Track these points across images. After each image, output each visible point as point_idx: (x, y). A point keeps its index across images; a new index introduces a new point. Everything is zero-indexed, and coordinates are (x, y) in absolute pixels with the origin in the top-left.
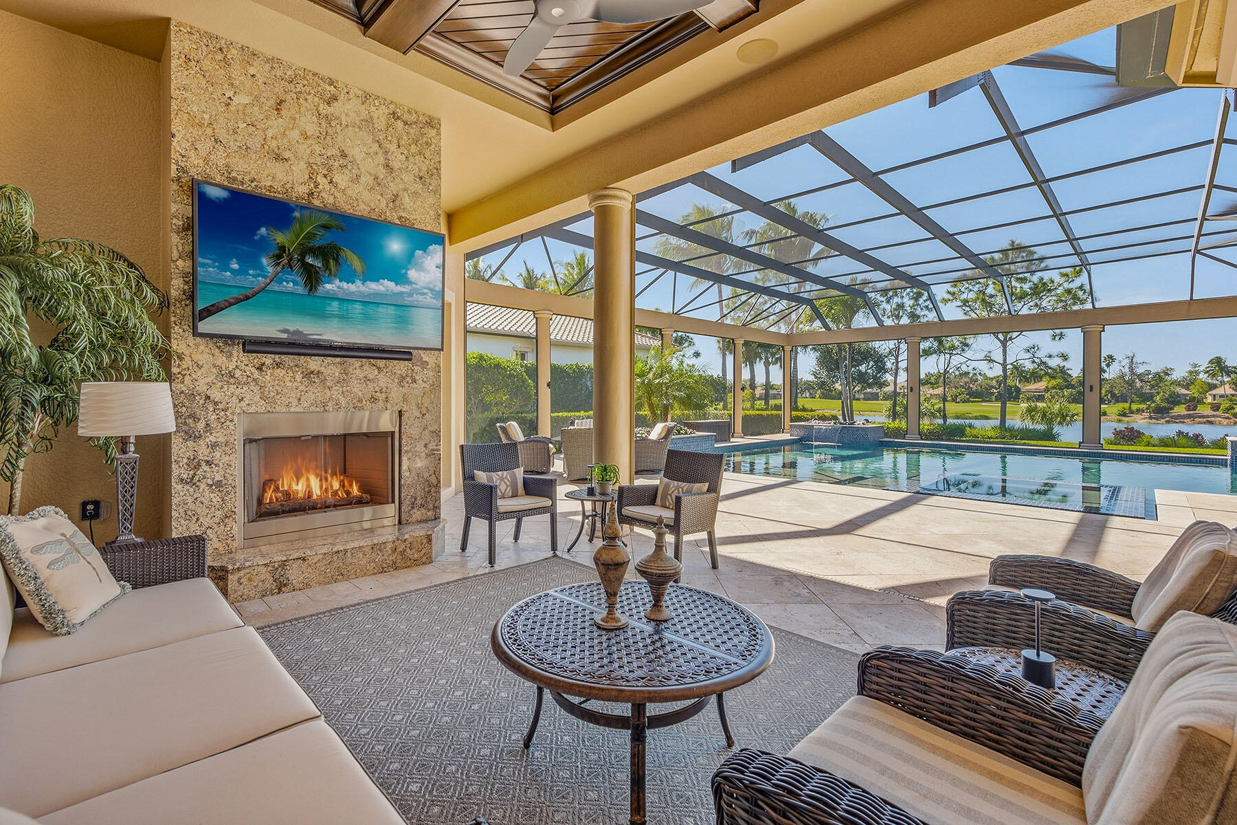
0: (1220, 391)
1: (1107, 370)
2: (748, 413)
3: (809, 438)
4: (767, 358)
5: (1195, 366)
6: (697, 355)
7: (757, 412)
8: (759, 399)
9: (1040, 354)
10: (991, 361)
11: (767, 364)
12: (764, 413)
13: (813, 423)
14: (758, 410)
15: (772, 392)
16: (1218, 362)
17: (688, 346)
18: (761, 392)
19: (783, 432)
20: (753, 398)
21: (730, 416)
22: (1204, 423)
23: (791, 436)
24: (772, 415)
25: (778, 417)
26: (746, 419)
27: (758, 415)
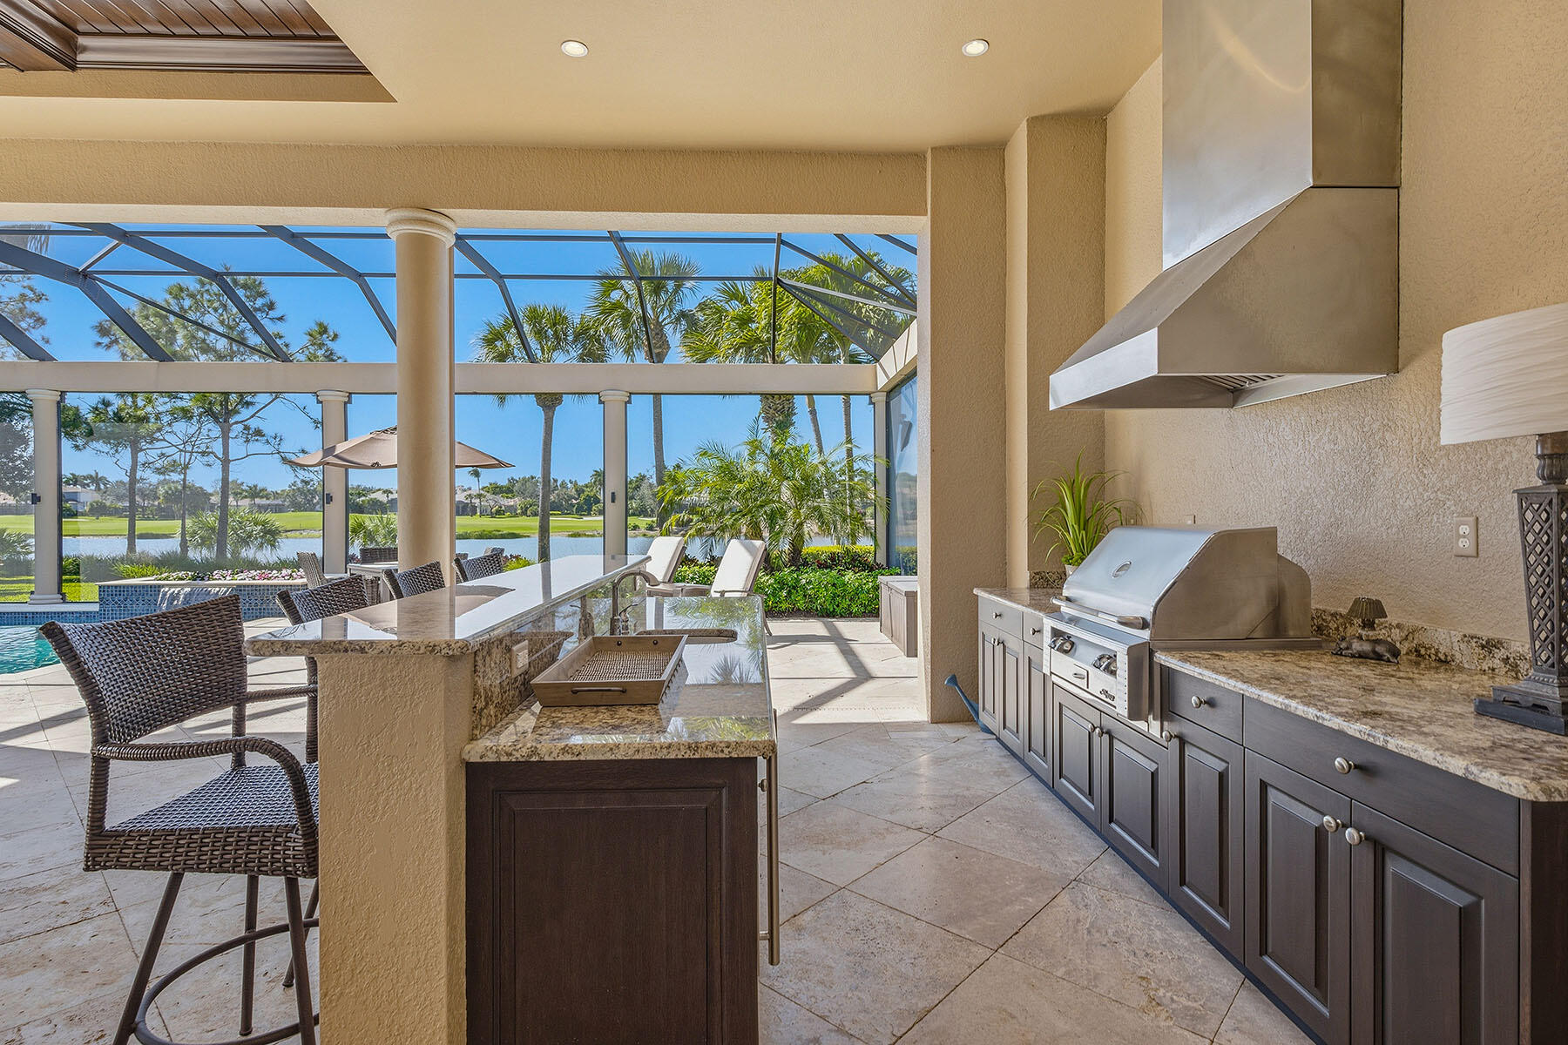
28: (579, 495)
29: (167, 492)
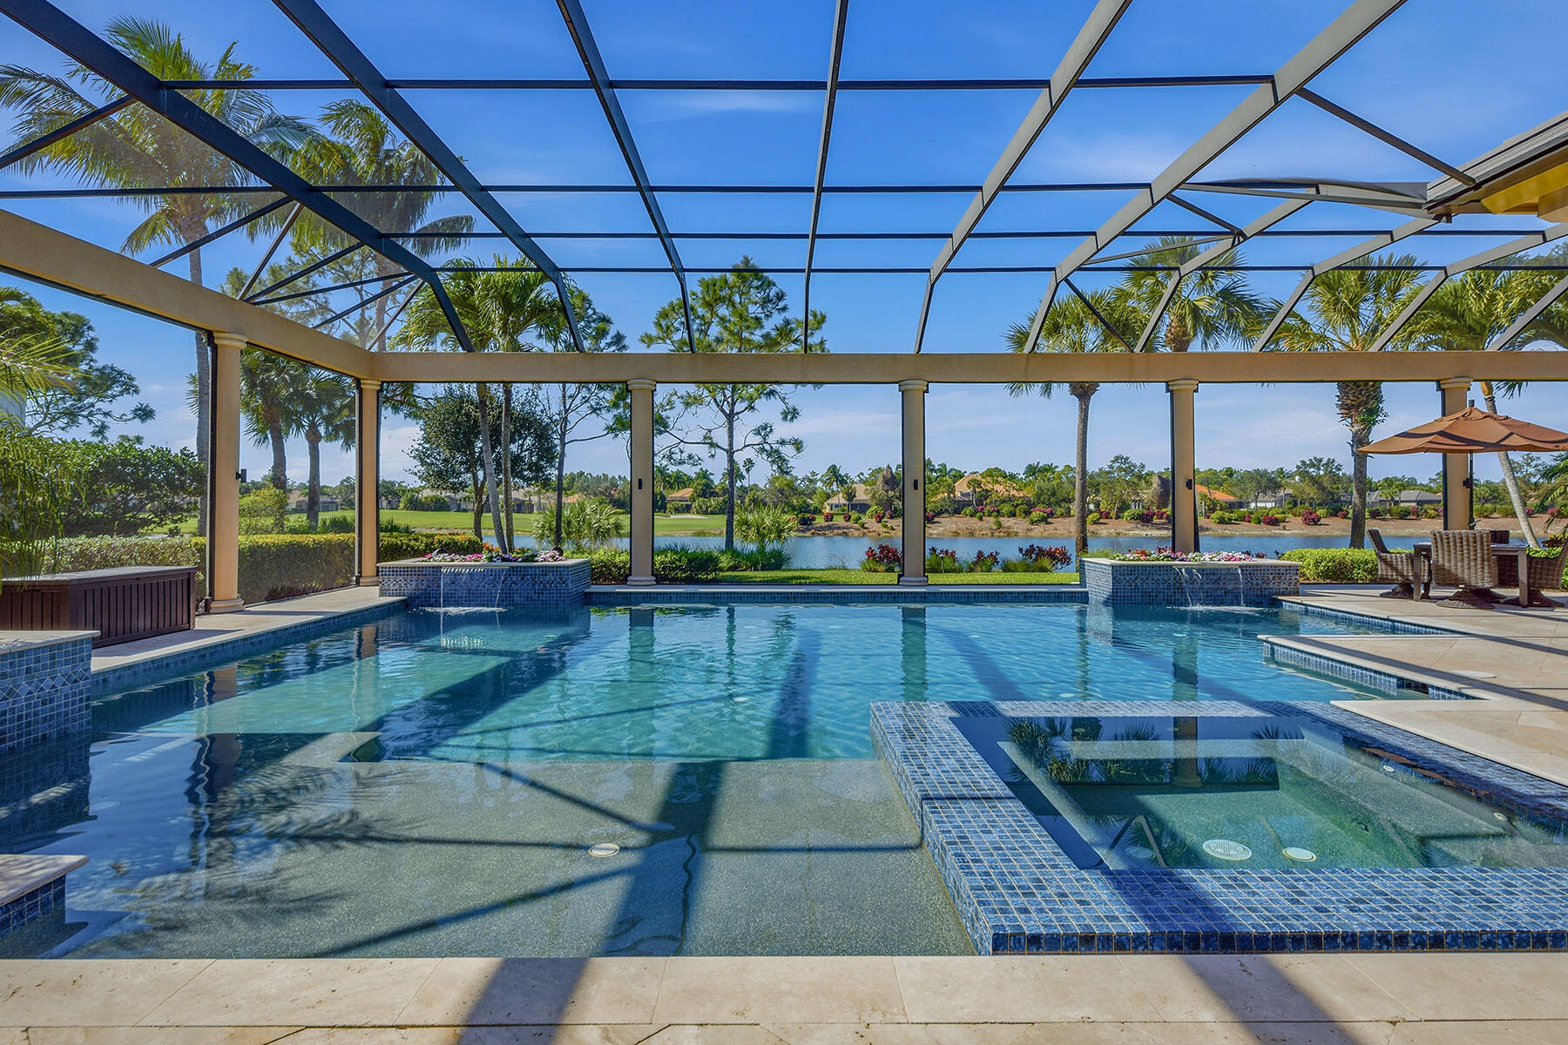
0: (834, 501)
1: (747, 476)
2: (261, 539)
3: (430, 597)
4: (313, 426)
5: (814, 474)
6: (145, 413)
7: (288, 538)
8: (295, 511)
9: (772, 439)
10: (712, 445)
11: (313, 439)
12: (308, 539)
13: (437, 560)
14: (293, 531)
15: (323, 499)
16: (834, 470)
17: (121, 393)
18: (302, 498)
19: (358, 583)
20: (281, 508)
21: (201, 550)
22: (841, 535)
23: (382, 594)
24: (329, 543)
25: (345, 547)
26: (252, 559)
27: (291, 545)
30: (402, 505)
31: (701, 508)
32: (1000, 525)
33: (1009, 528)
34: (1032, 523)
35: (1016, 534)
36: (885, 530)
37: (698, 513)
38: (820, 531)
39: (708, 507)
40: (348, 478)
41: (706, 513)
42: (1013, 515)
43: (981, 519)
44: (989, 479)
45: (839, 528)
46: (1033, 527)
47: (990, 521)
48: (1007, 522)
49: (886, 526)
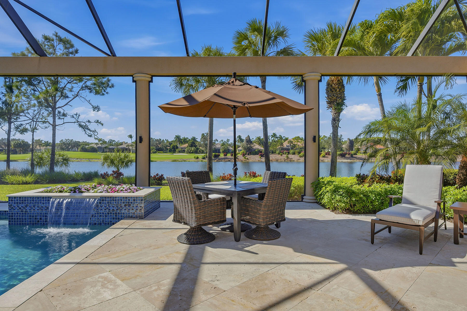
28: (170, 145)
29: (14, 144)
30: (79, 150)
31: (188, 151)
32: (288, 157)
33: (291, 159)
34: (300, 157)
35: (294, 161)
36: (245, 159)
37: (187, 153)
38: (221, 160)
39: (191, 151)
40: (62, 140)
41: (190, 153)
42: (294, 154)
43: (281, 155)
44: (296, 141)
45: (228, 159)
46: (300, 158)
47: (284, 156)
48: (291, 156)
49: (245, 158)
